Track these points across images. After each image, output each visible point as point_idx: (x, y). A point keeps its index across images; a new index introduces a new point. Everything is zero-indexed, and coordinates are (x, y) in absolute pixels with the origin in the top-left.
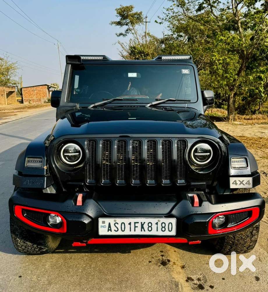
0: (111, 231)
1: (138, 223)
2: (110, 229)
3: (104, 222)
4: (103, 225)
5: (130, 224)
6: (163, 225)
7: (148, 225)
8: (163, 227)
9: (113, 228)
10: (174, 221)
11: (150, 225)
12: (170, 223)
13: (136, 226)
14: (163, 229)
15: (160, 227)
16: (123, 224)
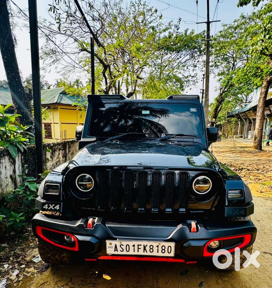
0: (117, 251)
1: (141, 245)
2: (116, 249)
3: (111, 244)
4: (110, 246)
5: (134, 246)
6: (163, 248)
7: (150, 248)
8: (163, 250)
9: (119, 248)
10: (173, 245)
11: (151, 247)
12: (169, 246)
13: (139, 247)
14: (163, 251)
15: (160, 249)
16: (128, 246)
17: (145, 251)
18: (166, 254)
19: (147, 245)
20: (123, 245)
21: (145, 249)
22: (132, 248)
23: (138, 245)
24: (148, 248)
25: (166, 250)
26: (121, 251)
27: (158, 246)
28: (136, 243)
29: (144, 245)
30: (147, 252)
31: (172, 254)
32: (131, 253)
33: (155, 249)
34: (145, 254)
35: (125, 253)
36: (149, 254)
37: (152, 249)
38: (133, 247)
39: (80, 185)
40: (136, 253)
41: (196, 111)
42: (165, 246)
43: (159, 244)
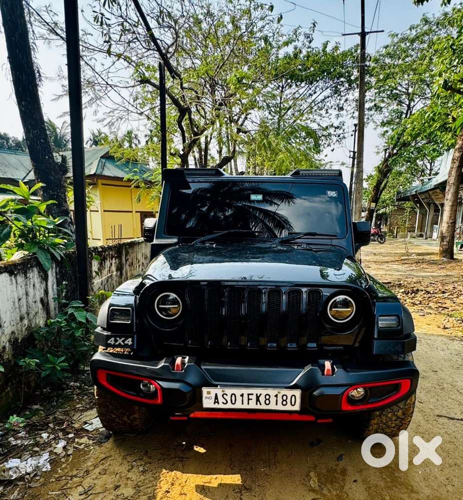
0: (218, 403)
1: (252, 394)
2: (216, 401)
3: (209, 393)
4: (208, 396)
5: (242, 395)
6: (285, 398)
10: (298, 393)
11: (267, 397)
12: (293, 395)
13: (250, 398)
14: (284, 403)
15: (280, 400)
17: (258, 403)
18: (289, 407)
19: (261, 394)
20: (227, 395)
21: (258, 399)
22: (239, 399)
23: (249, 395)
24: (262, 399)
25: (288, 401)
26: (223, 403)
27: (276, 396)
28: (246, 391)
29: (257, 394)
30: (261, 404)
31: (297, 407)
32: (238, 405)
33: (273, 399)
34: (258, 407)
35: (229, 406)
36: (263, 407)
37: (269, 399)
38: (241, 397)
39: (161, 310)
40: (245, 406)
41: (336, 195)
42: (286, 395)
43: (279, 393)
